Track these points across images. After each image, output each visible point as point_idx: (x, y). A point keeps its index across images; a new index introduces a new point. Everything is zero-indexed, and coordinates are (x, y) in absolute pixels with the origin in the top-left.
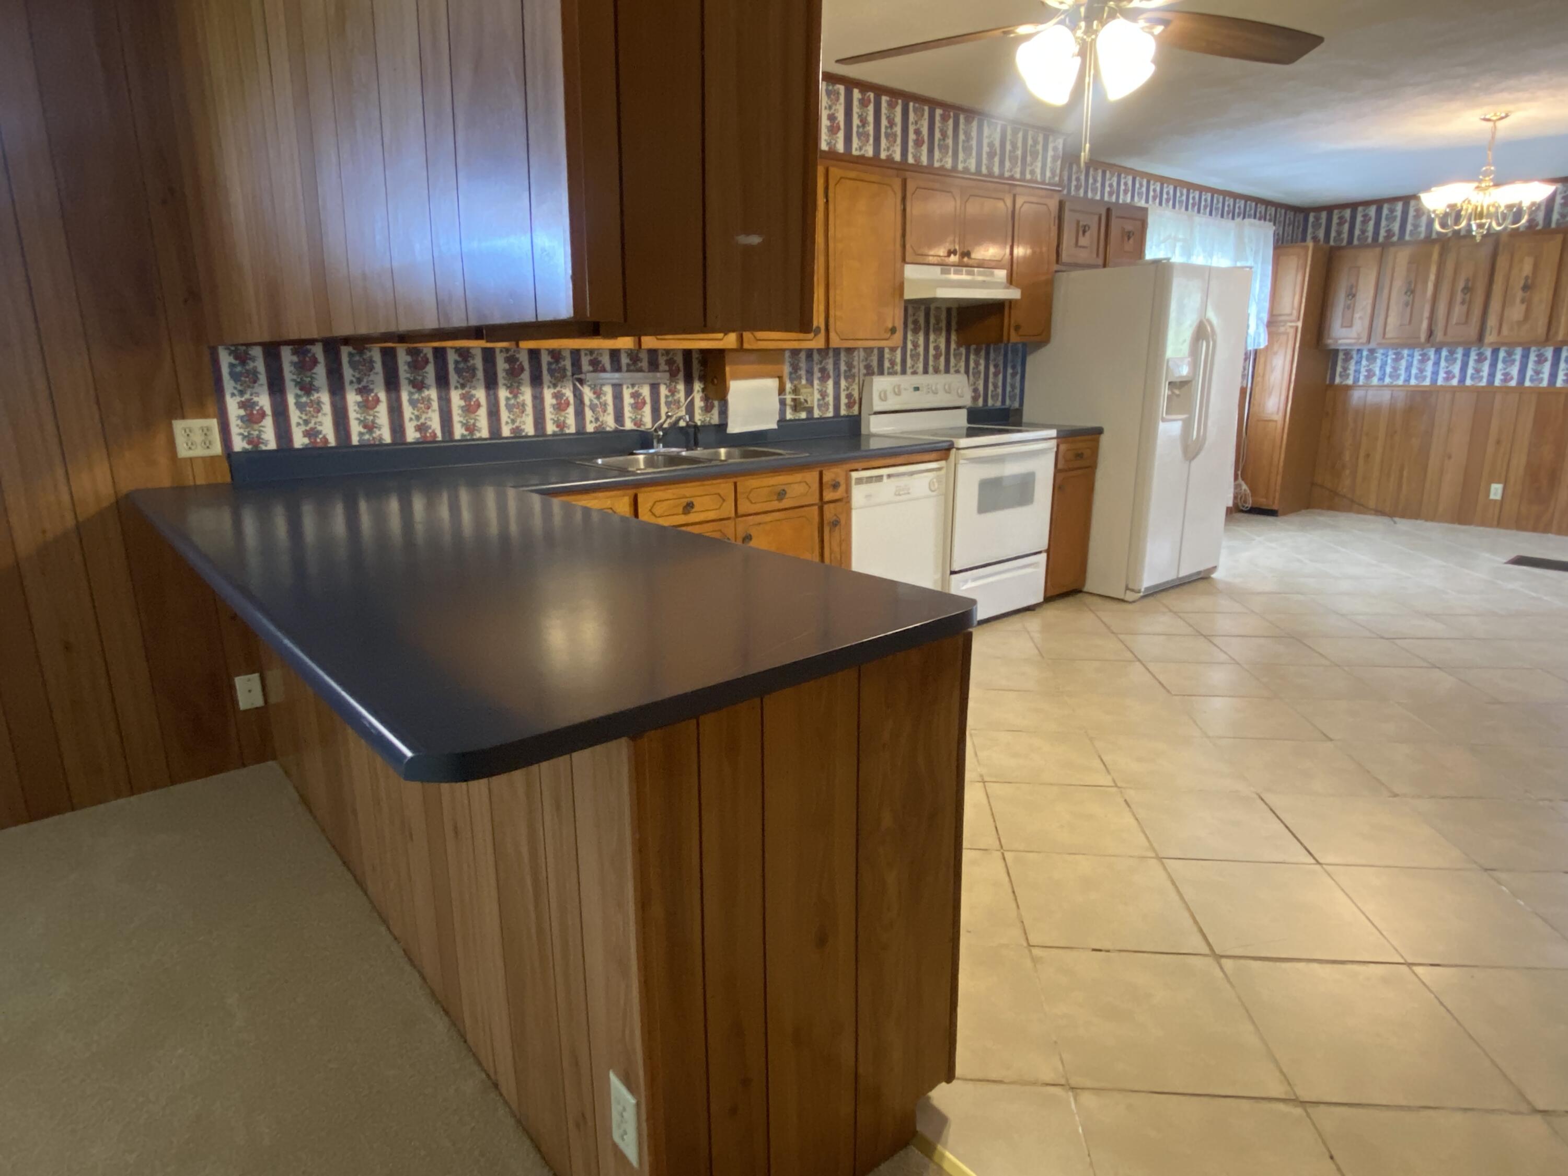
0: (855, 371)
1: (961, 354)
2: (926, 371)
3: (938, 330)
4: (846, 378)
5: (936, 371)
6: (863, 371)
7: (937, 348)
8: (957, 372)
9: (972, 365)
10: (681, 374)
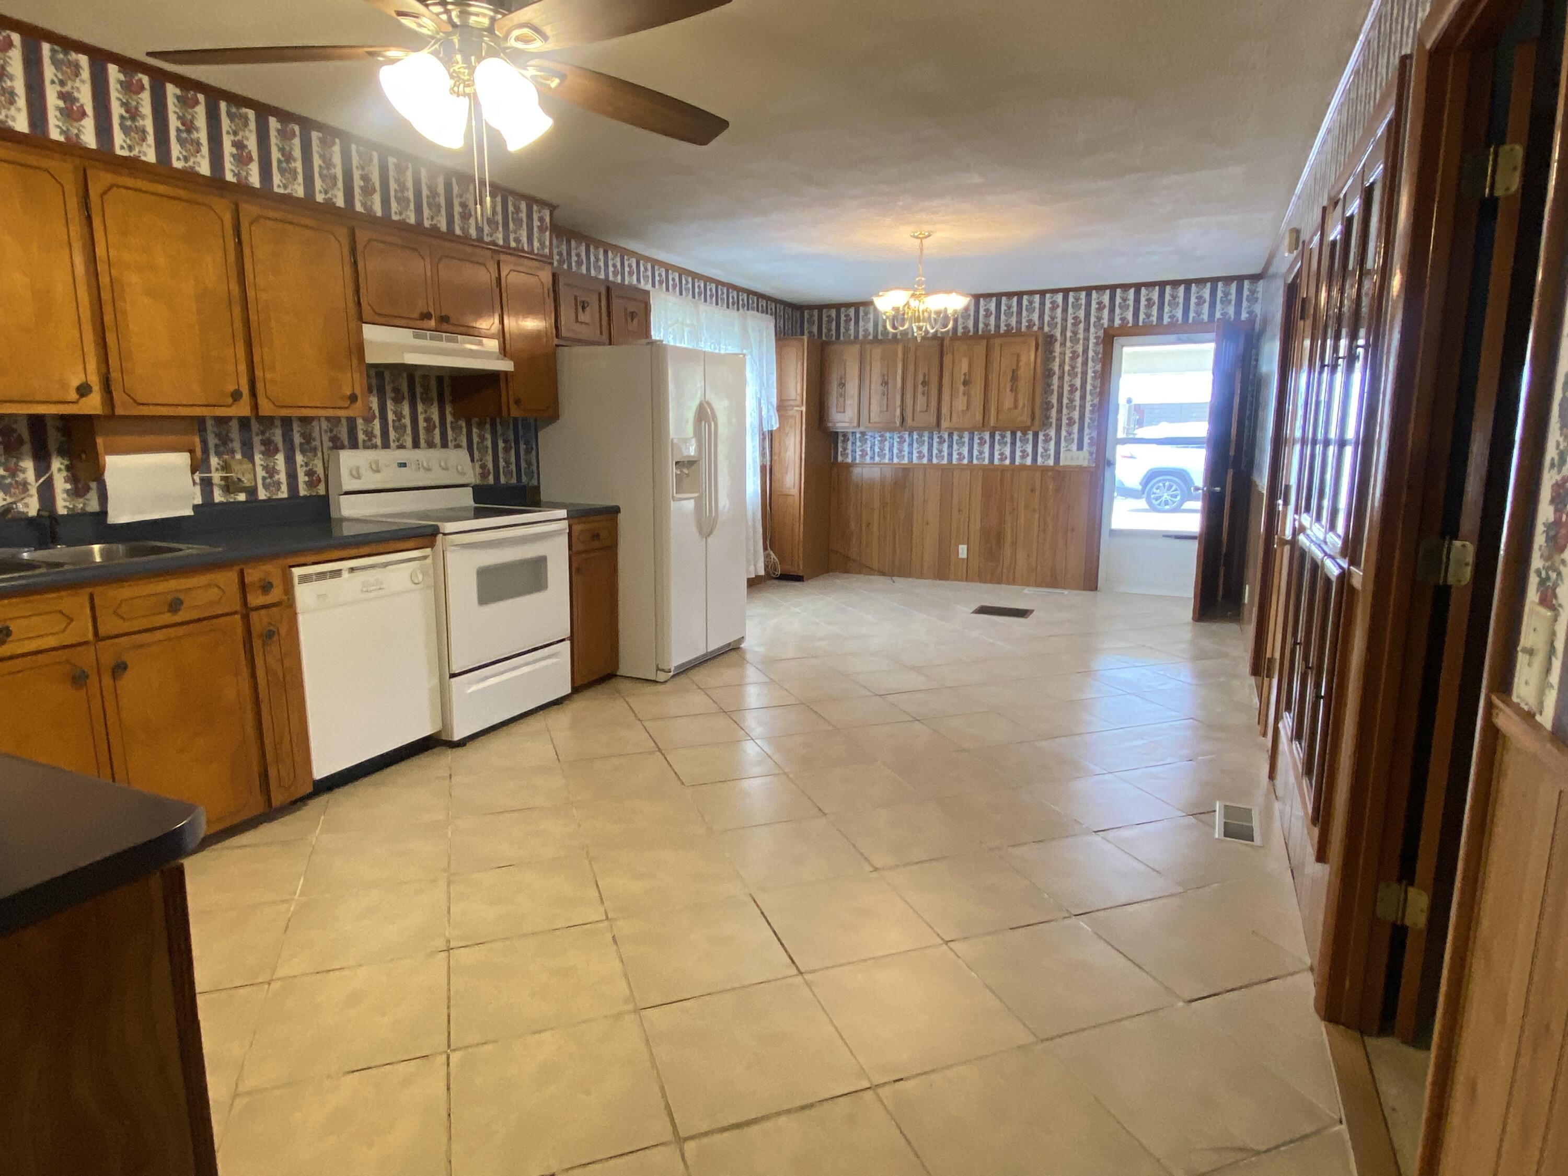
0: (317, 443)
1: (461, 428)
2: (416, 445)
3: (427, 400)
4: (303, 452)
5: (431, 445)
6: (327, 444)
7: (428, 420)
8: (458, 446)
9: (476, 439)
10: (27, 448)
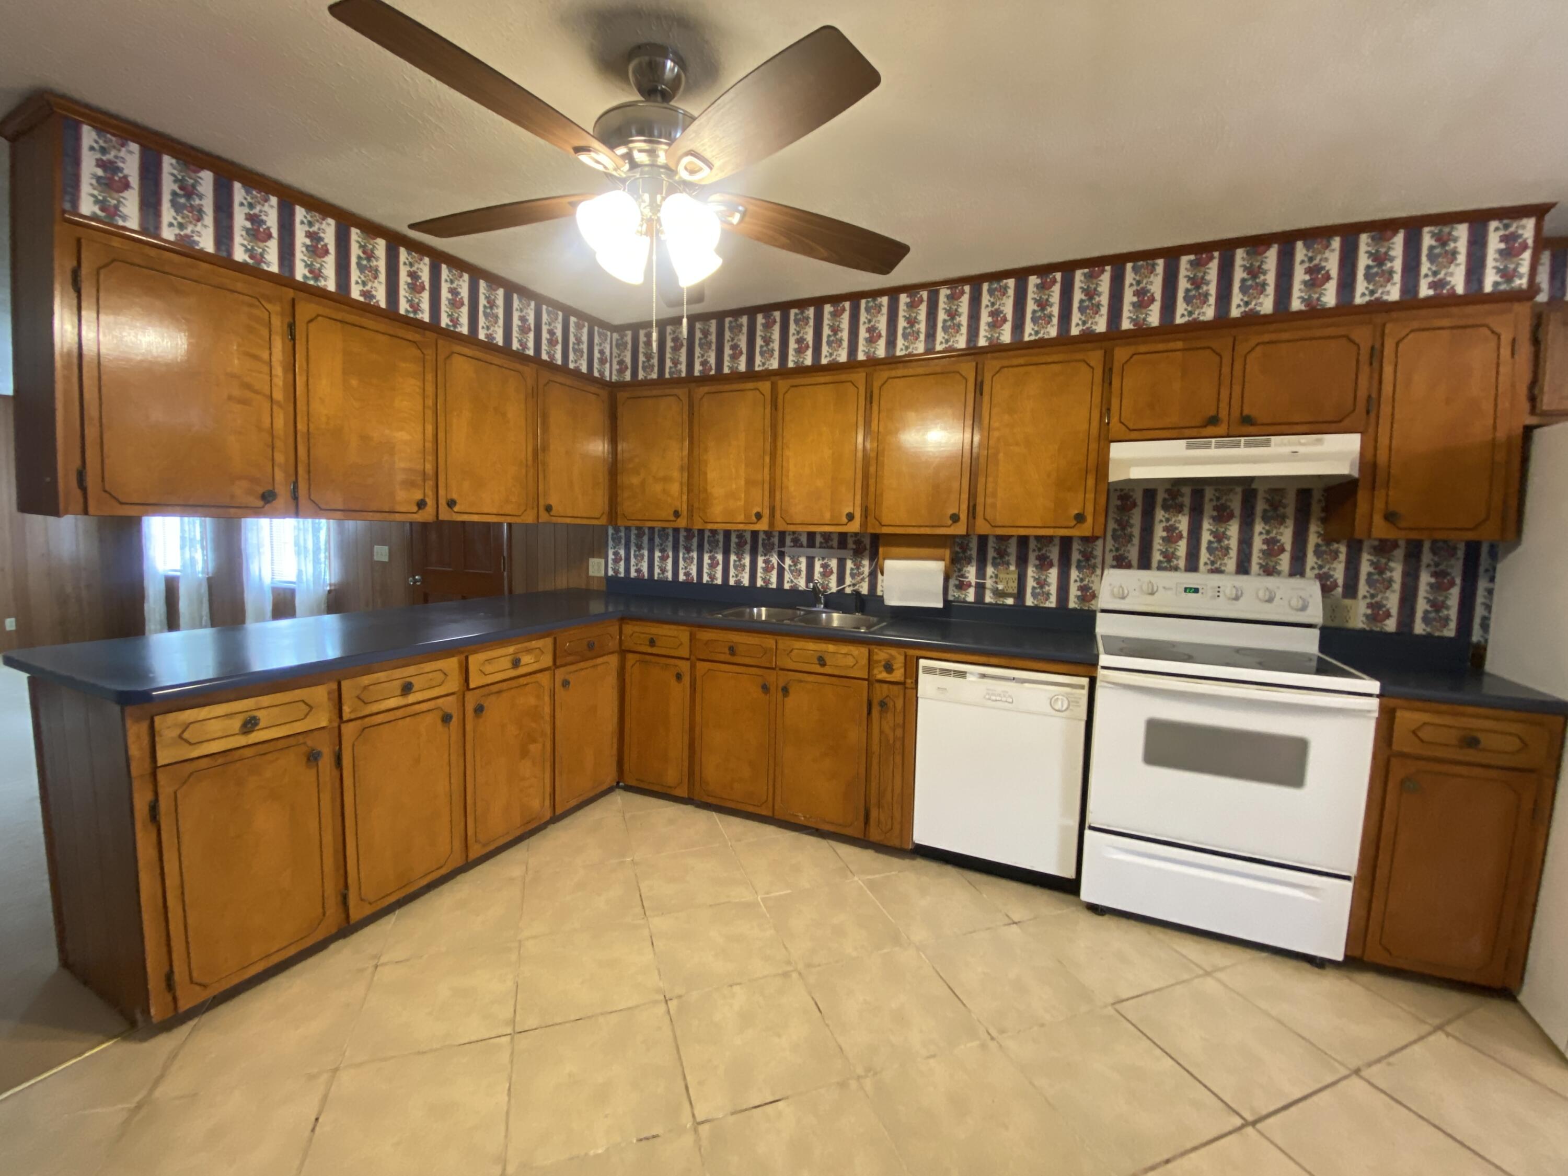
0: (1098, 561)
1: (1337, 553)
3: (1274, 519)
4: (1080, 568)
5: (1270, 572)
6: (1110, 562)
7: (1271, 542)
8: (1324, 575)
10: (867, 552)
